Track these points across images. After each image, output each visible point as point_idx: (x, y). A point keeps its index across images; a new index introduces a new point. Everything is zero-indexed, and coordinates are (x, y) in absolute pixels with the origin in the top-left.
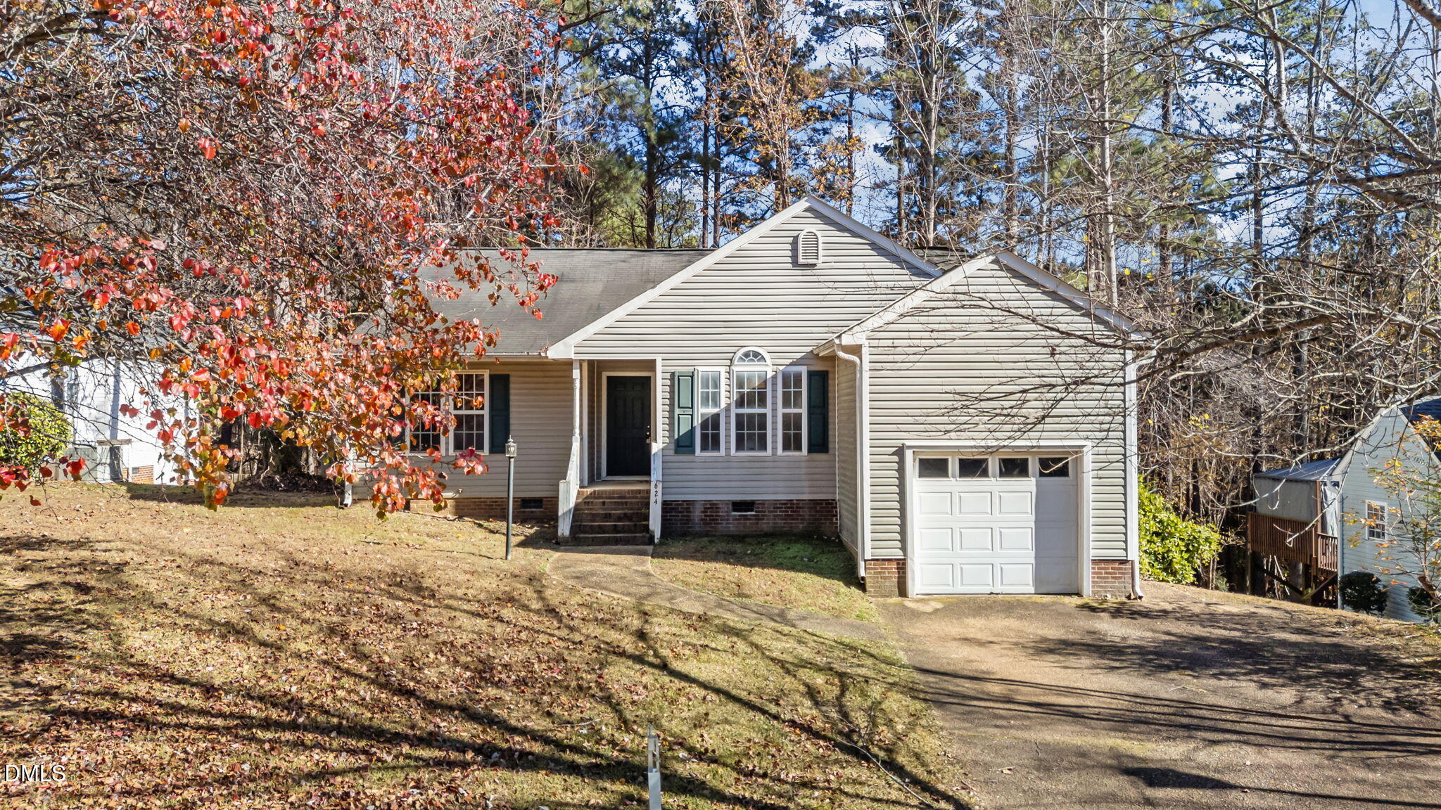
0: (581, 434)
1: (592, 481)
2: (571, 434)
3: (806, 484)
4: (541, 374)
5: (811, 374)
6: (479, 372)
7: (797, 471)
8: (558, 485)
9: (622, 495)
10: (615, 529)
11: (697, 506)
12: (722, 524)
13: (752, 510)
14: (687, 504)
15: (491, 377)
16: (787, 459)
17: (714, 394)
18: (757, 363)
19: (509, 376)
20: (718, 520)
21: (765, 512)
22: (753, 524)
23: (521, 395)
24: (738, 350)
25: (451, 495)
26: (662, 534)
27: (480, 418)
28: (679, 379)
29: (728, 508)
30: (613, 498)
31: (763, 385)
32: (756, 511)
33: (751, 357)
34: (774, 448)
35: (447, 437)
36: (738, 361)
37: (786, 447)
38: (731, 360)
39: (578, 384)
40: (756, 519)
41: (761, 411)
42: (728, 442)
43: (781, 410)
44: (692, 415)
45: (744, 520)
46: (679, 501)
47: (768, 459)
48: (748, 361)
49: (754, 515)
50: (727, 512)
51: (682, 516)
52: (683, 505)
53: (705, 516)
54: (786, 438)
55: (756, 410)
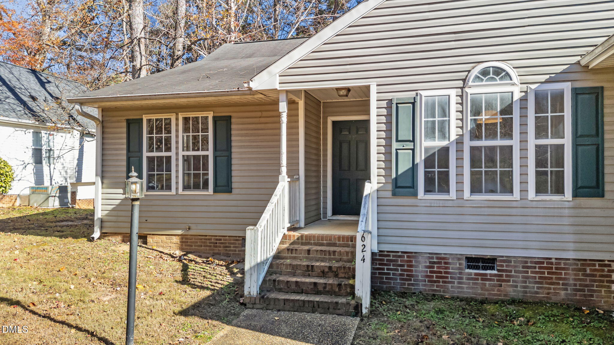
1: (307, 223)
2: (279, 172)
3: (571, 238)
4: (259, 114)
5: (576, 93)
6: (204, 114)
9: (330, 242)
10: (316, 289)
11: (420, 259)
12: (453, 283)
13: (493, 268)
14: (408, 257)
15: (214, 118)
16: (541, 205)
17: (442, 123)
18: (499, 82)
19: (230, 117)
20: (447, 278)
21: (511, 271)
22: (494, 286)
23: (242, 135)
24: (474, 68)
25: (180, 232)
26: (375, 293)
27: (206, 157)
28: (397, 107)
29: (460, 264)
30: (322, 245)
31: (507, 110)
32: (498, 270)
33: (491, 75)
34: (524, 191)
35: (177, 177)
36: (473, 81)
37: (540, 189)
38: (464, 80)
39: (284, 119)
40: (498, 281)
41: (506, 143)
42: (460, 183)
43: (532, 142)
44: (413, 150)
45: (482, 279)
46: (398, 252)
47: (514, 204)
48: (487, 80)
49: (495, 275)
50: (459, 269)
51: (402, 270)
52: (403, 257)
53: (431, 272)
54: (541, 178)
55: (499, 142)
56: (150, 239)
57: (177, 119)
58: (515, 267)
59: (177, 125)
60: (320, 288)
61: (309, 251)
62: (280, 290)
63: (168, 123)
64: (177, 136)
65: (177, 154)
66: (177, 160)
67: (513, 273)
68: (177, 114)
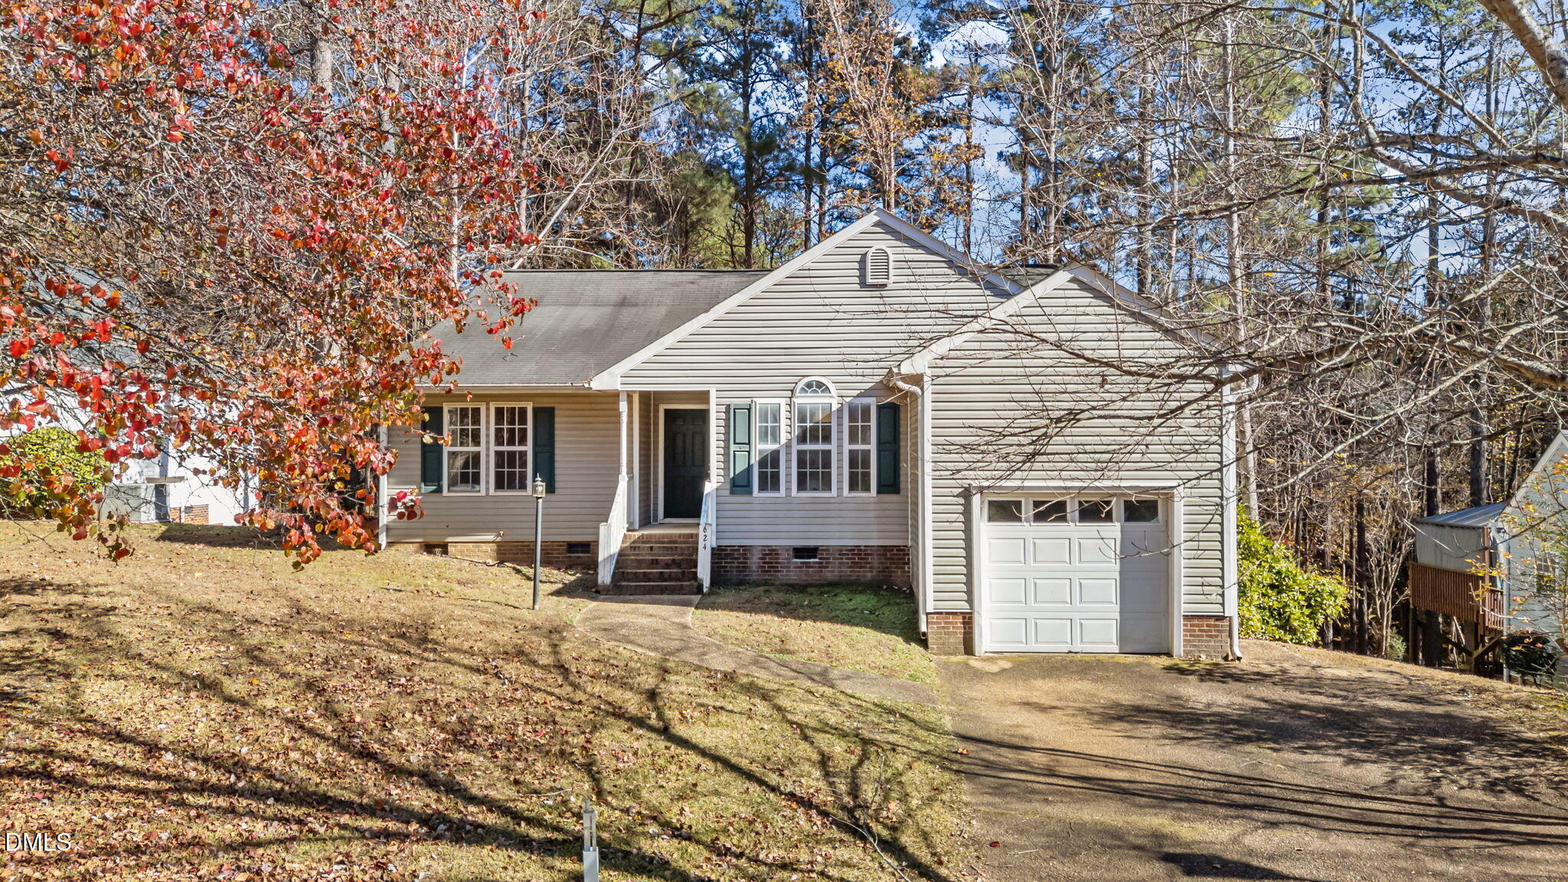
0: (630, 472)
1: (643, 524)
3: (875, 528)
4: (586, 406)
5: (880, 407)
6: (522, 405)
7: (863, 514)
8: (598, 528)
9: (673, 540)
11: (754, 551)
12: (782, 572)
13: (815, 557)
14: (744, 550)
15: (535, 410)
16: (853, 500)
17: (773, 428)
18: (820, 394)
19: (553, 409)
20: (777, 567)
22: (816, 572)
23: (567, 429)
24: (800, 380)
25: (491, 537)
26: (713, 583)
27: (523, 454)
28: (734, 412)
29: (788, 554)
30: (662, 542)
31: (827, 419)
32: (820, 558)
33: (814, 388)
34: (840, 489)
35: (487, 475)
36: (800, 392)
37: (853, 487)
38: (792, 391)
39: (624, 418)
40: (819, 567)
41: (826, 447)
42: (789, 482)
43: (847, 447)
44: (749, 452)
45: (807, 567)
46: (735, 546)
47: (833, 501)
48: (811, 392)
49: (817, 563)
50: (788, 559)
51: (738, 563)
52: (739, 550)
53: (763, 563)
54: (853, 478)
55: (820, 447)
56: (451, 549)
57: (488, 409)
58: (833, 554)
59: (488, 416)
60: (666, 576)
61: (651, 548)
62: (629, 579)
63: (476, 411)
64: (488, 429)
65: (488, 449)
66: (488, 456)
67: (831, 560)
68: (488, 404)
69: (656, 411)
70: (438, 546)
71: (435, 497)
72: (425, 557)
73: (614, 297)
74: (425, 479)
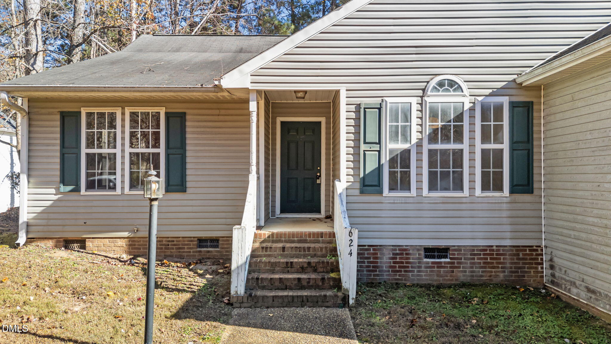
0: (258, 172)
1: (268, 221)
2: (248, 171)
3: (508, 228)
4: (217, 112)
5: (513, 105)
6: (155, 110)
7: (496, 214)
8: (232, 230)
9: (302, 238)
10: (300, 285)
11: (385, 251)
12: (413, 271)
13: (446, 257)
14: (374, 250)
15: (167, 114)
16: (486, 200)
17: (404, 128)
18: (452, 93)
19: (185, 114)
20: (408, 267)
21: (461, 259)
22: (447, 272)
23: (198, 133)
24: (432, 79)
25: (126, 234)
27: (157, 155)
28: (365, 112)
29: (419, 254)
30: (293, 242)
31: (459, 118)
32: (451, 258)
33: (446, 87)
34: (472, 188)
35: (123, 176)
36: (432, 91)
37: (485, 187)
38: (424, 90)
39: (254, 118)
40: (451, 267)
41: (458, 146)
42: (419, 181)
43: (479, 146)
44: (379, 152)
45: (438, 267)
46: (365, 246)
47: (464, 200)
48: (443, 91)
49: (449, 263)
50: (419, 258)
51: (368, 262)
52: (369, 250)
53: (394, 263)
54: (485, 176)
55: (452, 146)
56: (89, 244)
57: (123, 114)
58: (465, 254)
59: (123, 120)
60: (304, 283)
61: (284, 248)
62: (263, 288)
63: (112, 117)
64: (123, 132)
65: (123, 151)
66: (123, 157)
67: (463, 260)
68: (123, 109)
69: (274, 123)
70: (77, 241)
71: (74, 196)
72: (62, 253)
73: (234, 48)
74: (63, 181)
